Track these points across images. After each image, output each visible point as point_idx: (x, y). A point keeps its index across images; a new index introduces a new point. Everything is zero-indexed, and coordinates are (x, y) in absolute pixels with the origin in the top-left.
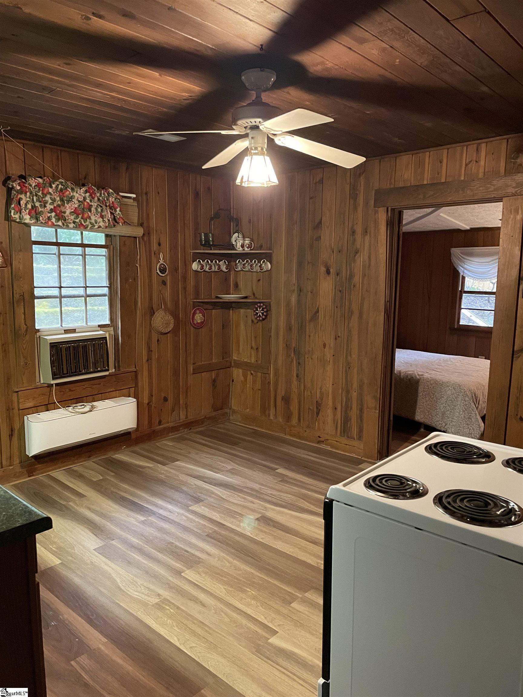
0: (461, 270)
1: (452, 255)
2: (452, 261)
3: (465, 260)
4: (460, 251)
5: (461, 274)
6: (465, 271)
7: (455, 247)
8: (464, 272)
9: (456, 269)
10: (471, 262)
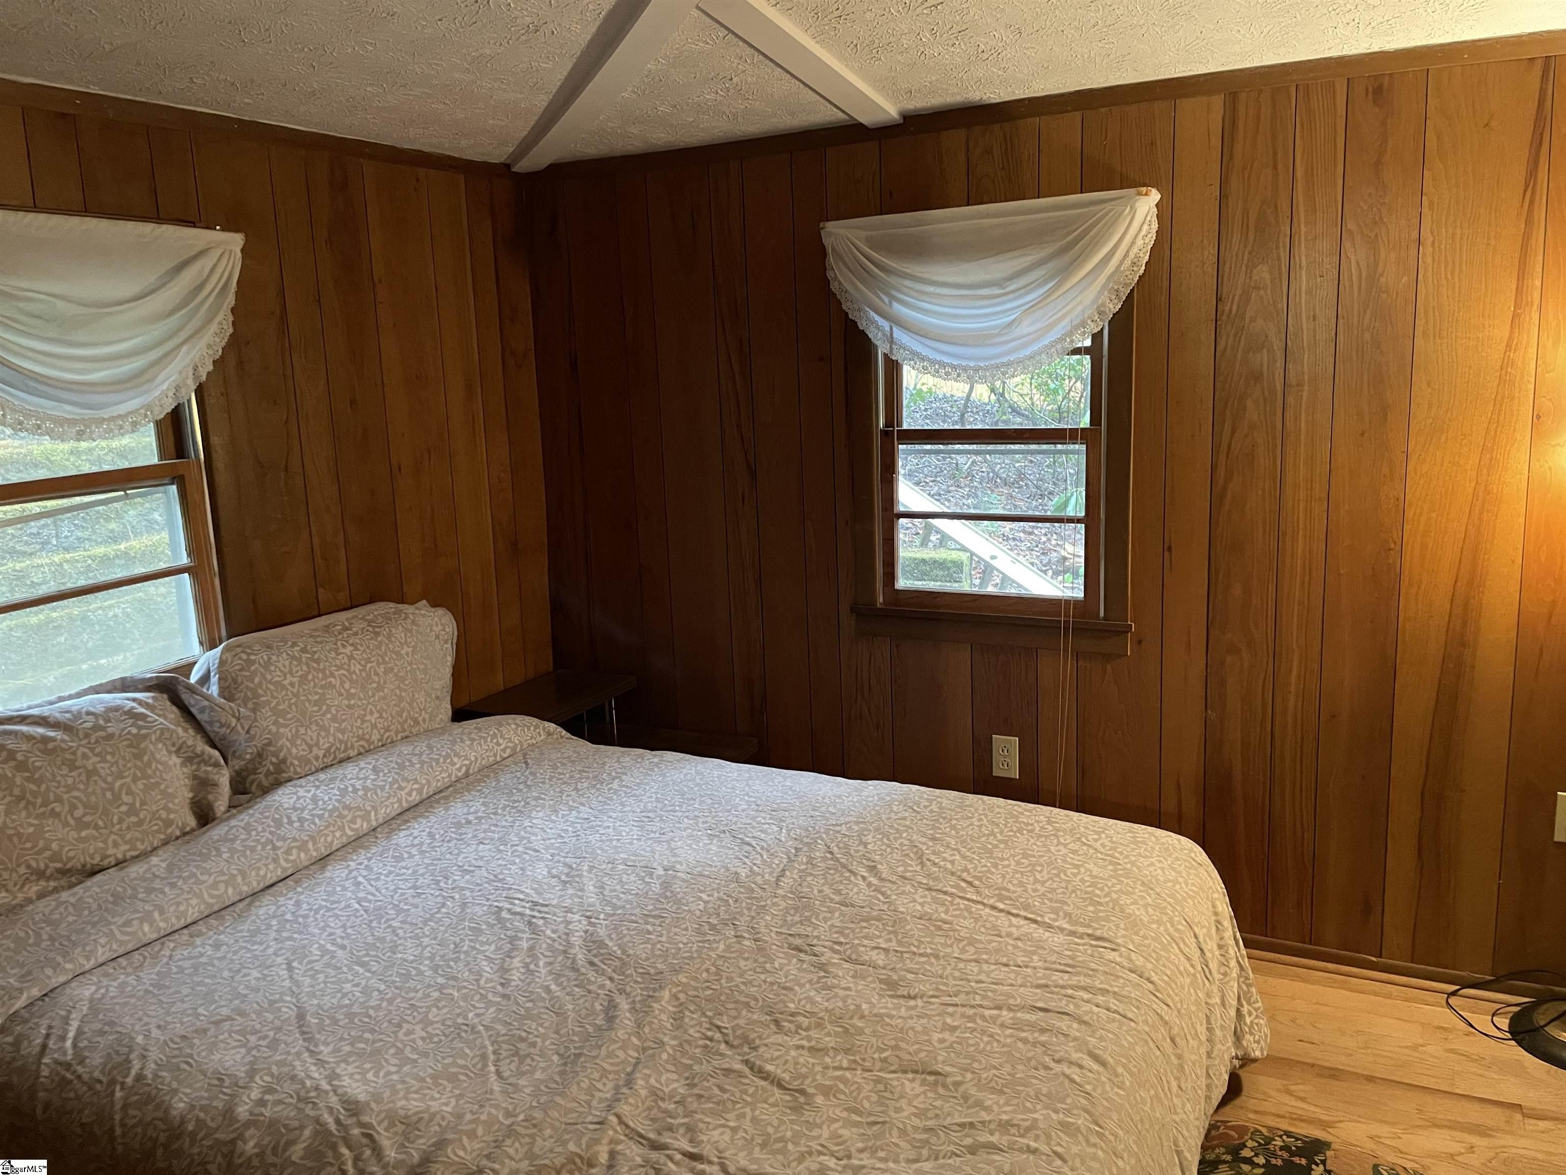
0: (878, 328)
1: (831, 259)
2: (834, 287)
3: (893, 280)
4: (863, 234)
5: (882, 349)
6: (898, 333)
7: (838, 219)
8: (891, 340)
9: (853, 324)
10: (918, 286)
